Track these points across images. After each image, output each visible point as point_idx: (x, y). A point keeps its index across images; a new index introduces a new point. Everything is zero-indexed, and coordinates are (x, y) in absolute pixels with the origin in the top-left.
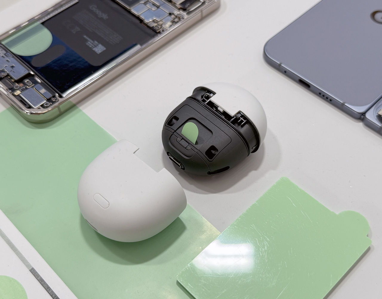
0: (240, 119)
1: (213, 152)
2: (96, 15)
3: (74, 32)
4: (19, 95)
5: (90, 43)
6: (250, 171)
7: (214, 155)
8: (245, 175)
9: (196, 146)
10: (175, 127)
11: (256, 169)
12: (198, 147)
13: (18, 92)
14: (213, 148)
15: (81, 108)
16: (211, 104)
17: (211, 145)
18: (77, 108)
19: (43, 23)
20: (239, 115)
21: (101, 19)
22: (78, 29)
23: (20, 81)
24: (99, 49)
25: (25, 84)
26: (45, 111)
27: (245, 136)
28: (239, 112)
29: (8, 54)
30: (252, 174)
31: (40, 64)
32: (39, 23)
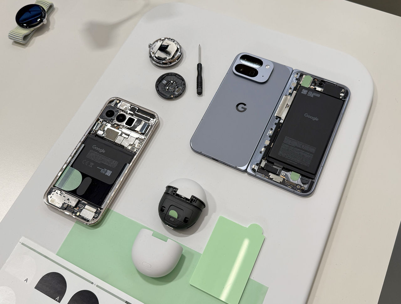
0: (193, 199)
1: (187, 219)
2: (98, 151)
3: (91, 167)
4: (79, 215)
5: (102, 171)
6: (204, 217)
7: (188, 221)
8: (203, 220)
9: (178, 219)
10: (165, 212)
11: (207, 215)
12: (180, 219)
13: (78, 214)
14: (186, 218)
15: (112, 209)
16: (178, 195)
17: (185, 217)
18: (111, 210)
19: (72, 166)
20: (193, 197)
21: (102, 153)
22: (92, 164)
23: (76, 206)
24: (109, 173)
25: (79, 207)
26: (97, 219)
27: (197, 206)
28: (193, 196)
29: (62, 192)
30: (206, 218)
31: (82, 193)
32: (69, 166)
